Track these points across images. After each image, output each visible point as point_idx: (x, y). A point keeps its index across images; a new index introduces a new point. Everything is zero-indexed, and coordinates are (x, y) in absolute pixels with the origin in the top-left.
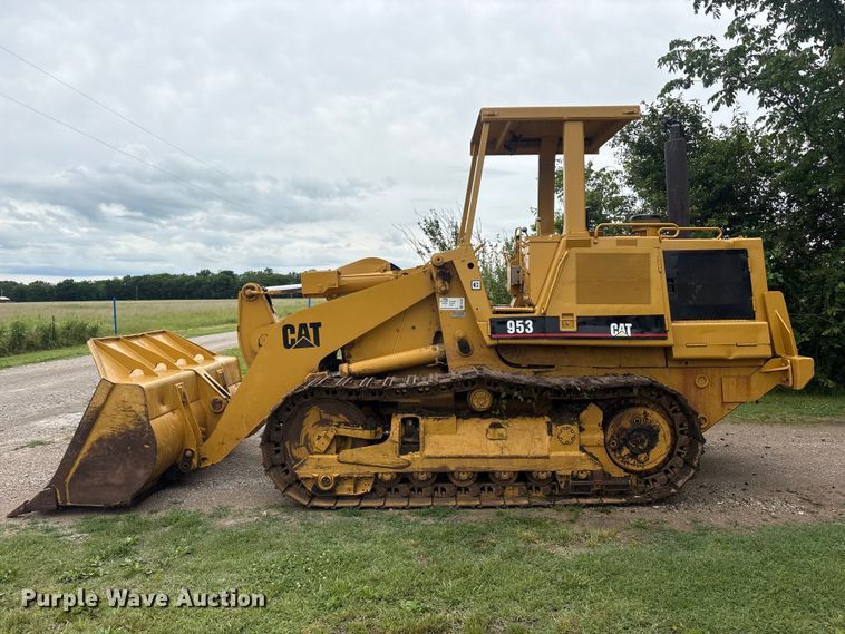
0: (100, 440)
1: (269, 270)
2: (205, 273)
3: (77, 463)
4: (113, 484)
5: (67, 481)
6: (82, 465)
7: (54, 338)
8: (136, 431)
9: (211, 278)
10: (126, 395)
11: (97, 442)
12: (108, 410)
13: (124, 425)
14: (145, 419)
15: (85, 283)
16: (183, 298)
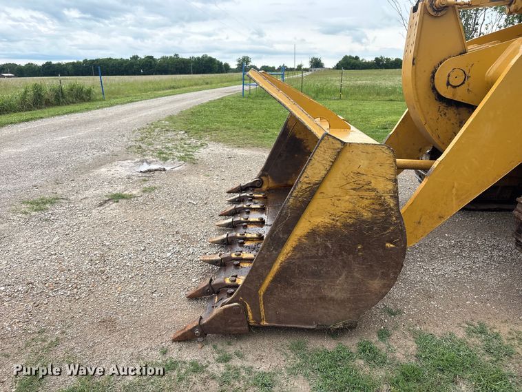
0: (313, 234)
1: (176, 55)
2: (135, 58)
3: (276, 267)
4: (332, 299)
5: (261, 292)
6: (284, 270)
7: (63, 97)
8: (374, 222)
9: (139, 61)
10: (363, 163)
11: (308, 236)
12: (329, 188)
13: (353, 211)
14: (392, 203)
15: (59, 64)
16: (123, 75)
